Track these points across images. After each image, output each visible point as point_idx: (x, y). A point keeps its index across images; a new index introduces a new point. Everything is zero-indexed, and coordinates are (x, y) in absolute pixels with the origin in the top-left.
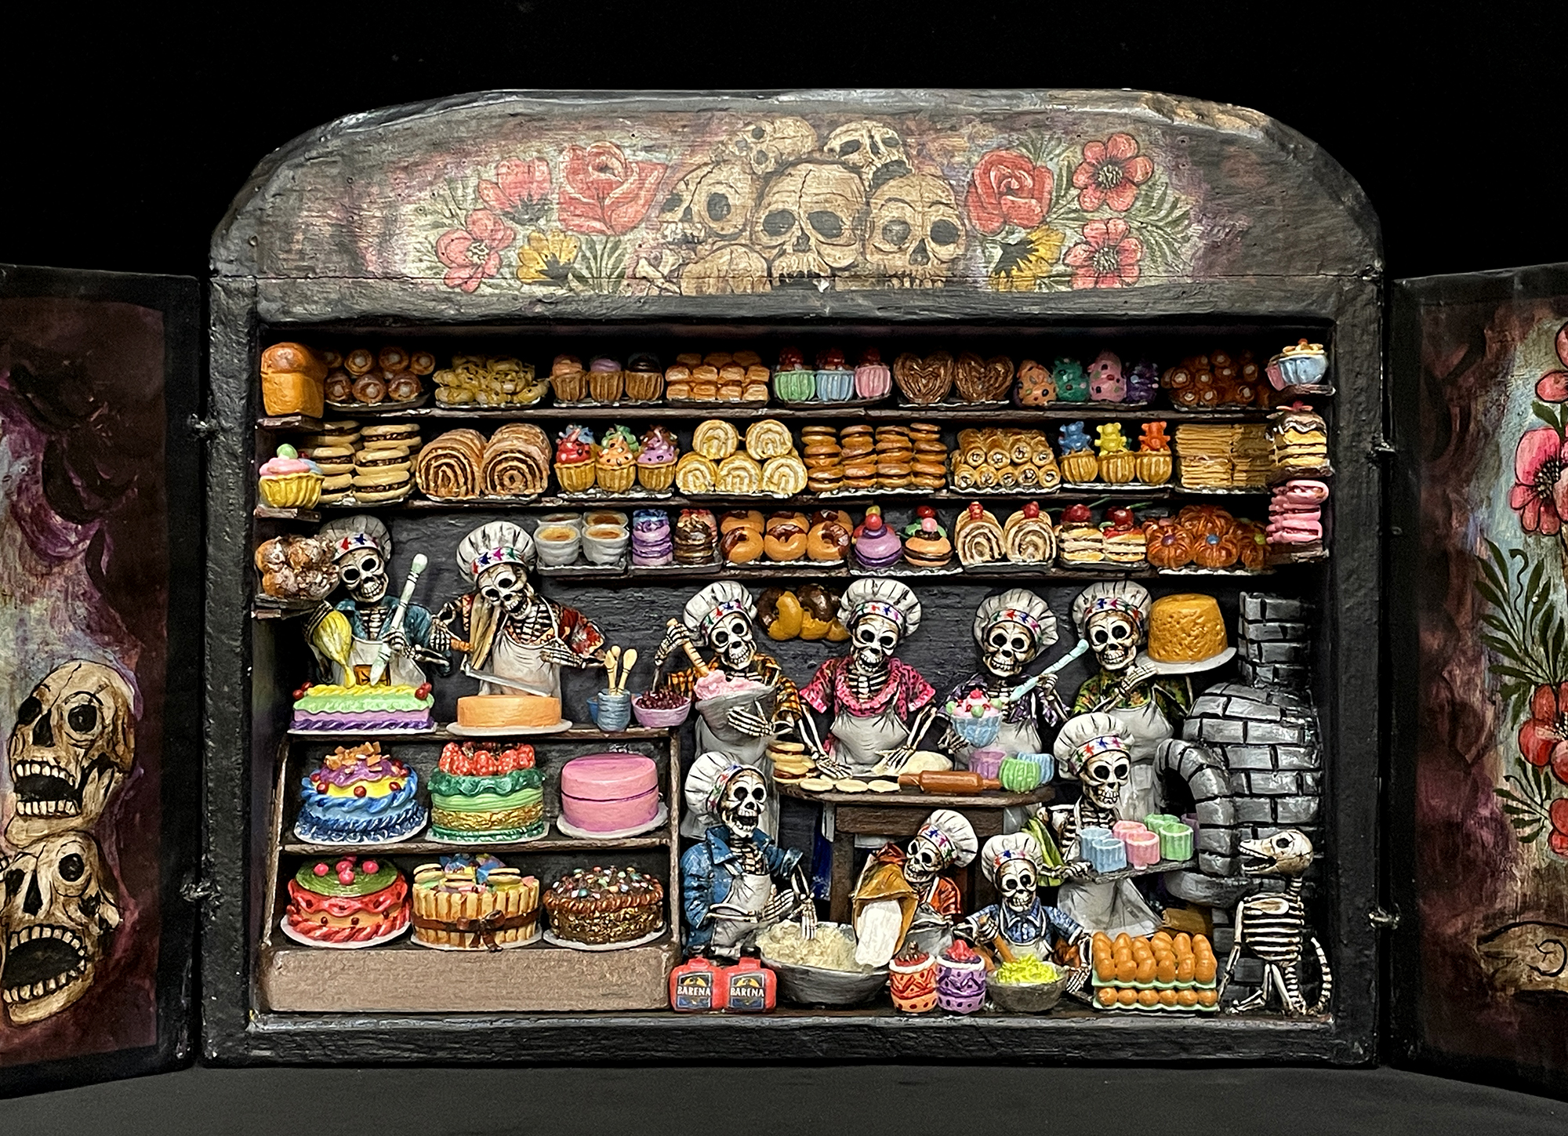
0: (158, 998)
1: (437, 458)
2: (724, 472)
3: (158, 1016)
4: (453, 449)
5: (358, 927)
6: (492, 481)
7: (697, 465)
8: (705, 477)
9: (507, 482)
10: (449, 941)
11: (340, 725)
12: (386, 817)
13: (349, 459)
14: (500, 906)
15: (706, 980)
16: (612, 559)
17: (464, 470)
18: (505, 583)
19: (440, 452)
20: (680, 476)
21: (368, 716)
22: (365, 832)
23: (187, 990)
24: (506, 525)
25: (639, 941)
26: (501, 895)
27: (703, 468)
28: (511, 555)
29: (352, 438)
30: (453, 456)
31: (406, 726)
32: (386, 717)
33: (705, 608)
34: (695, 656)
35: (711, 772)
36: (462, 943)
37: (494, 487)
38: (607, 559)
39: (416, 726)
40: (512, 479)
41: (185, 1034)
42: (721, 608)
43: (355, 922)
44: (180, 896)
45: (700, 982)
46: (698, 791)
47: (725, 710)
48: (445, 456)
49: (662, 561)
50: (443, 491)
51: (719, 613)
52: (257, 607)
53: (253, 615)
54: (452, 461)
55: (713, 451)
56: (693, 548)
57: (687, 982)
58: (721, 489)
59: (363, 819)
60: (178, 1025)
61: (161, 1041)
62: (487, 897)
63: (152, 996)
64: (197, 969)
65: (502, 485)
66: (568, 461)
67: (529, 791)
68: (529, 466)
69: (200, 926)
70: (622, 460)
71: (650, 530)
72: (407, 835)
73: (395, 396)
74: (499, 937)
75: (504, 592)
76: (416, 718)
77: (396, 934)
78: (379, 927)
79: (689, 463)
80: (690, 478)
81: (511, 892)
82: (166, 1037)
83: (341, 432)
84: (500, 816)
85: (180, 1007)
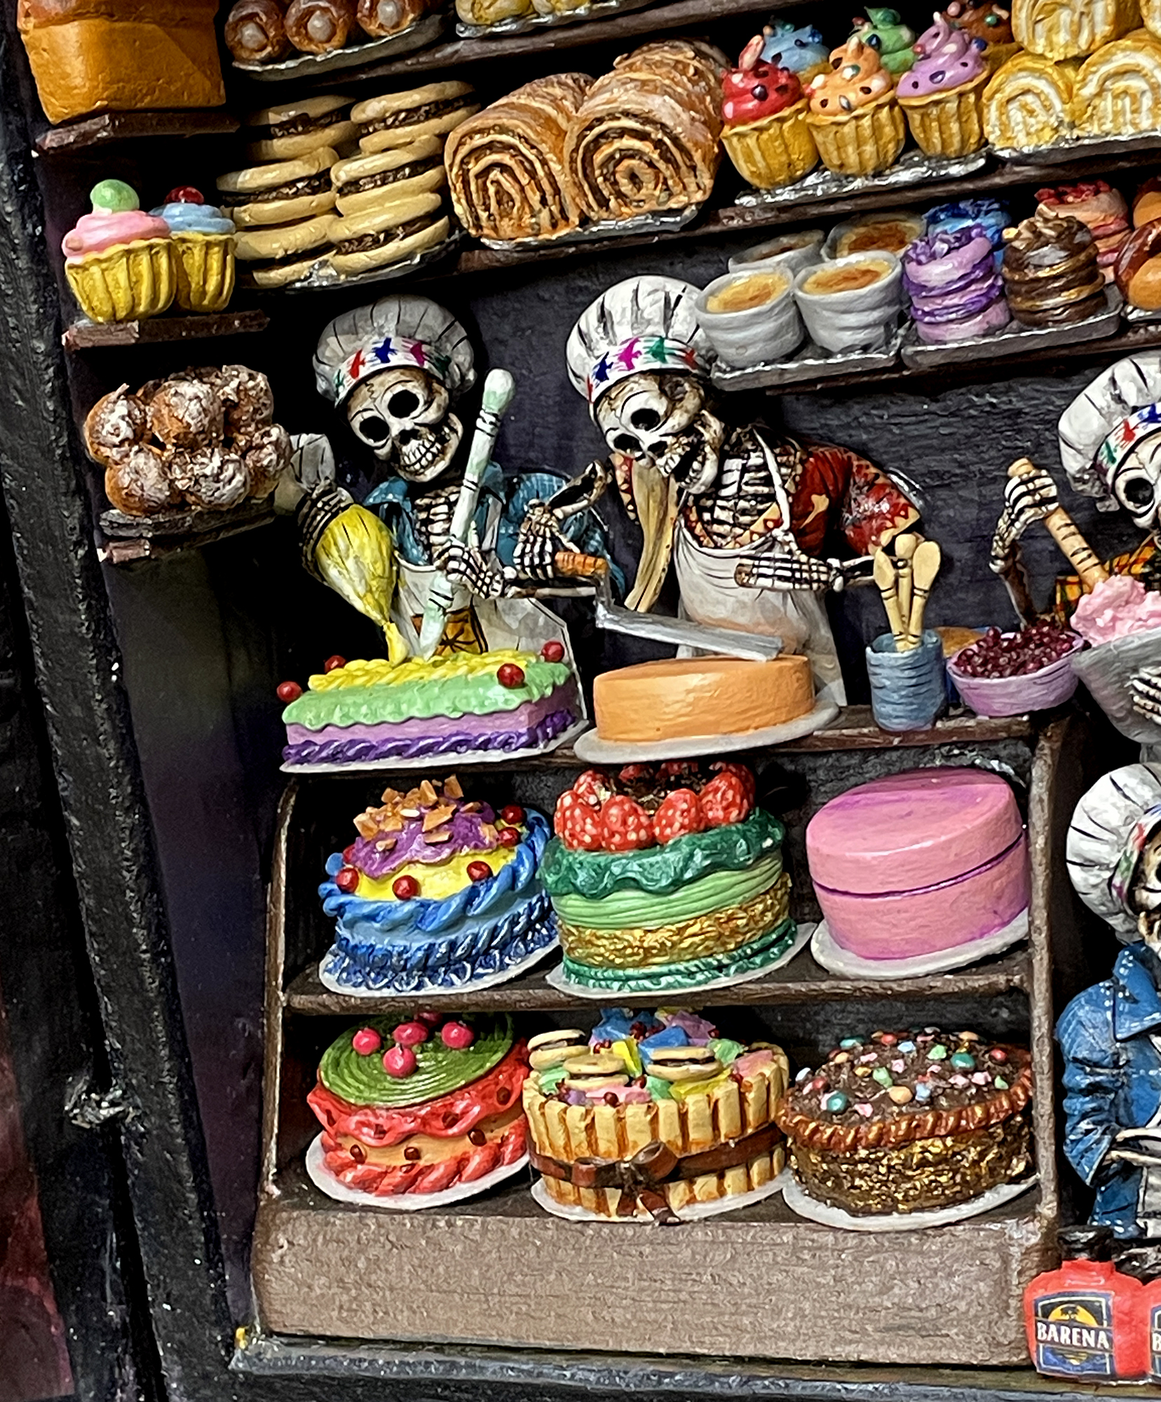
0: (61, 1309)
1: (477, 152)
2: (1091, 89)
3: (69, 1341)
4: (503, 130)
5: (422, 1163)
6: (595, 190)
7: (1027, 81)
8: (1048, 108)
9: (626, 187)
10: (578, 1202)
11: (366, 752)
12: (464, 935)
13: (320, 182)
14: (668, 1132)
15: (1095, 1311)
16: (861, 337)
17: (532, 174)
18: (646, 418)
19: (478, 140)
20: (992, 114)
21: (413, 730)
22: (427, 969)
23: (114, 1293)
24: (647, 283)
25: (965, 1210)
26: (667, 1109)
27: (1041, 85)
28: (658, 353)
29: (332, 133)
30: (507, 147)
31: (485, 746)
32: (448, 729)
33: (1096, 424)
34: (1073, 544)
35: (1115, 819)
36: (601, 1206)
37: (603, 203)
38: (848, 338)
39: (505, 745)
40: (633, 177)
41: (130, 1372)
42: (1134, 420)
43: (415, 1155)
44: (63, 1120)
45: (1083, 1316)
46: (1087, 864)
47: (1122, 678)
48: (490, 147)
49: (973, 326)
50: (506, 226)
51: (1129, 433)
52: (106, 540)
53: (102, 555)
54: (506, 159)
55: (1062, 37)
56: (1039, 288)
57: (1056, 1314)
58: (1092, 132)
59: (417, 943)
60: (112, 1356)
61: (82, 1384)
62: (635, 1114)
63: (50, 1306)
64: (129, 1251)
65: (620, 195)
66: (741, 119)
67: (722, 878)
68: (658, 144)
69: (120, 1172)
70: (854, 96)
71: (933, 257)
72: (513, 971)
73: (372, 28)
74: (677, 1194)
75: (648, 438)
76: (506, 726)
77: (503, 1172)
78: (462, 1162)
79: (1011, 80)
80: (1015, 114)
81: (690, 1100)
82: (91, 1379)
83: (306, 124)
84: (662, 935)
85: (108, 1324)
